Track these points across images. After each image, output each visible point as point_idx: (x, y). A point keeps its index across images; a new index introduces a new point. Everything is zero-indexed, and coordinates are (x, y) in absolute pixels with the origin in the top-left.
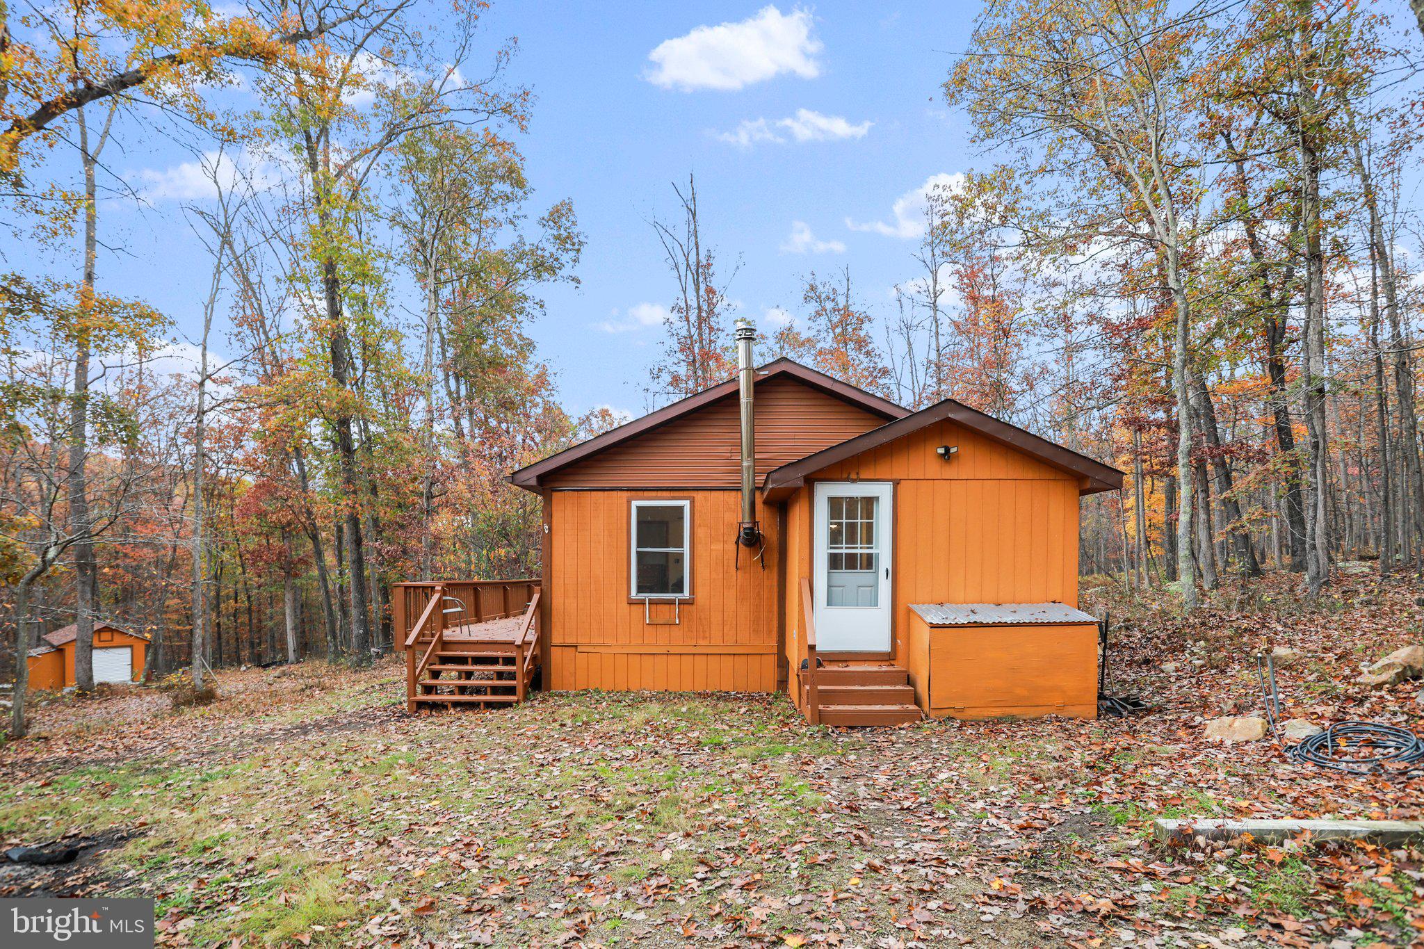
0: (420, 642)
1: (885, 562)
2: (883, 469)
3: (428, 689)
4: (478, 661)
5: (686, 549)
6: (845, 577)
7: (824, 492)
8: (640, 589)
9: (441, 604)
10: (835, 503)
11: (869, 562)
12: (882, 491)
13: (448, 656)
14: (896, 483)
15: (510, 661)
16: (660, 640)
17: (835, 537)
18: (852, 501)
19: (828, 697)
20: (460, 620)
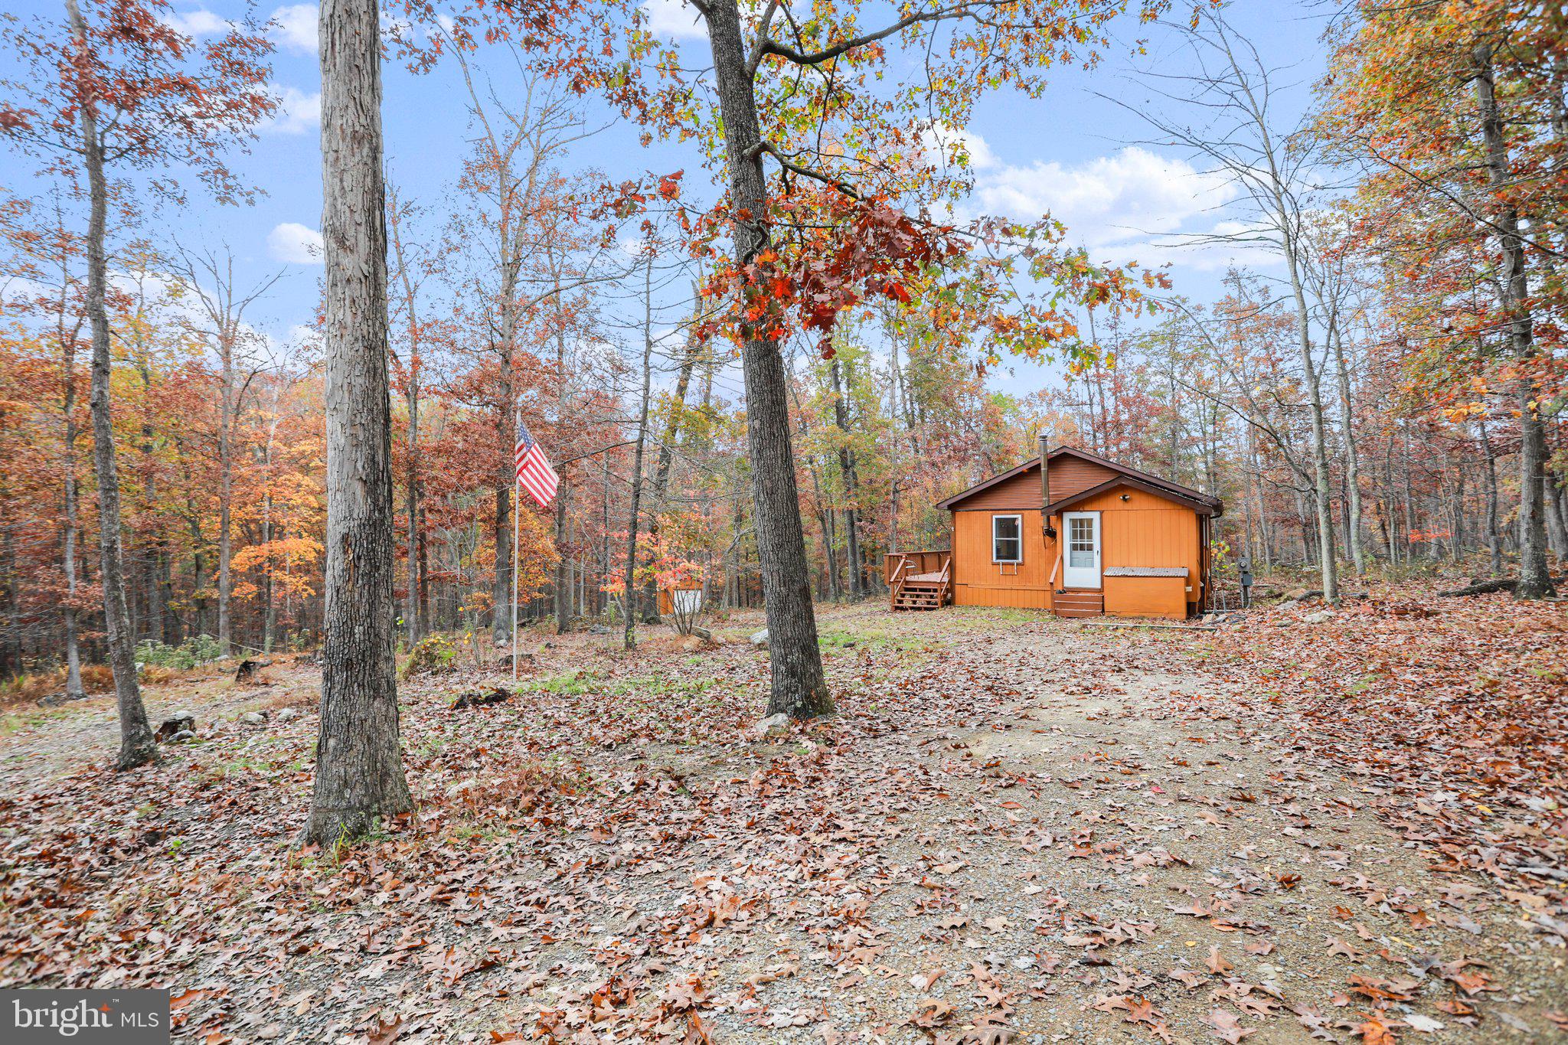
0: (896, 582)
1: (1097, 547)
2: (1096, 505)
3: (900, 602)
4: (921, 590)
5: (1020, 539)
6: (1079, 553)
7: (1068, 517)
8: (998, 557)
9: (905, 564)
10: (1074, 522)
11: (1090, 548)
12: (1095, 516)
13: (908, 588)
14: (1102, 513)
15: (935, 591)
16: (1008, 583)
17: (1074, 535)
18: (1081, 521)
19: (1061, 605)
20: (914, 572)
